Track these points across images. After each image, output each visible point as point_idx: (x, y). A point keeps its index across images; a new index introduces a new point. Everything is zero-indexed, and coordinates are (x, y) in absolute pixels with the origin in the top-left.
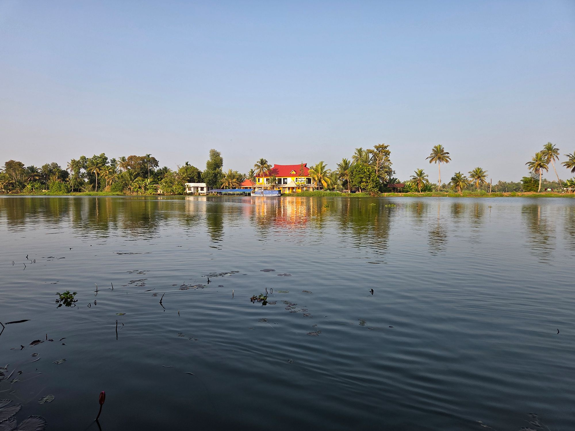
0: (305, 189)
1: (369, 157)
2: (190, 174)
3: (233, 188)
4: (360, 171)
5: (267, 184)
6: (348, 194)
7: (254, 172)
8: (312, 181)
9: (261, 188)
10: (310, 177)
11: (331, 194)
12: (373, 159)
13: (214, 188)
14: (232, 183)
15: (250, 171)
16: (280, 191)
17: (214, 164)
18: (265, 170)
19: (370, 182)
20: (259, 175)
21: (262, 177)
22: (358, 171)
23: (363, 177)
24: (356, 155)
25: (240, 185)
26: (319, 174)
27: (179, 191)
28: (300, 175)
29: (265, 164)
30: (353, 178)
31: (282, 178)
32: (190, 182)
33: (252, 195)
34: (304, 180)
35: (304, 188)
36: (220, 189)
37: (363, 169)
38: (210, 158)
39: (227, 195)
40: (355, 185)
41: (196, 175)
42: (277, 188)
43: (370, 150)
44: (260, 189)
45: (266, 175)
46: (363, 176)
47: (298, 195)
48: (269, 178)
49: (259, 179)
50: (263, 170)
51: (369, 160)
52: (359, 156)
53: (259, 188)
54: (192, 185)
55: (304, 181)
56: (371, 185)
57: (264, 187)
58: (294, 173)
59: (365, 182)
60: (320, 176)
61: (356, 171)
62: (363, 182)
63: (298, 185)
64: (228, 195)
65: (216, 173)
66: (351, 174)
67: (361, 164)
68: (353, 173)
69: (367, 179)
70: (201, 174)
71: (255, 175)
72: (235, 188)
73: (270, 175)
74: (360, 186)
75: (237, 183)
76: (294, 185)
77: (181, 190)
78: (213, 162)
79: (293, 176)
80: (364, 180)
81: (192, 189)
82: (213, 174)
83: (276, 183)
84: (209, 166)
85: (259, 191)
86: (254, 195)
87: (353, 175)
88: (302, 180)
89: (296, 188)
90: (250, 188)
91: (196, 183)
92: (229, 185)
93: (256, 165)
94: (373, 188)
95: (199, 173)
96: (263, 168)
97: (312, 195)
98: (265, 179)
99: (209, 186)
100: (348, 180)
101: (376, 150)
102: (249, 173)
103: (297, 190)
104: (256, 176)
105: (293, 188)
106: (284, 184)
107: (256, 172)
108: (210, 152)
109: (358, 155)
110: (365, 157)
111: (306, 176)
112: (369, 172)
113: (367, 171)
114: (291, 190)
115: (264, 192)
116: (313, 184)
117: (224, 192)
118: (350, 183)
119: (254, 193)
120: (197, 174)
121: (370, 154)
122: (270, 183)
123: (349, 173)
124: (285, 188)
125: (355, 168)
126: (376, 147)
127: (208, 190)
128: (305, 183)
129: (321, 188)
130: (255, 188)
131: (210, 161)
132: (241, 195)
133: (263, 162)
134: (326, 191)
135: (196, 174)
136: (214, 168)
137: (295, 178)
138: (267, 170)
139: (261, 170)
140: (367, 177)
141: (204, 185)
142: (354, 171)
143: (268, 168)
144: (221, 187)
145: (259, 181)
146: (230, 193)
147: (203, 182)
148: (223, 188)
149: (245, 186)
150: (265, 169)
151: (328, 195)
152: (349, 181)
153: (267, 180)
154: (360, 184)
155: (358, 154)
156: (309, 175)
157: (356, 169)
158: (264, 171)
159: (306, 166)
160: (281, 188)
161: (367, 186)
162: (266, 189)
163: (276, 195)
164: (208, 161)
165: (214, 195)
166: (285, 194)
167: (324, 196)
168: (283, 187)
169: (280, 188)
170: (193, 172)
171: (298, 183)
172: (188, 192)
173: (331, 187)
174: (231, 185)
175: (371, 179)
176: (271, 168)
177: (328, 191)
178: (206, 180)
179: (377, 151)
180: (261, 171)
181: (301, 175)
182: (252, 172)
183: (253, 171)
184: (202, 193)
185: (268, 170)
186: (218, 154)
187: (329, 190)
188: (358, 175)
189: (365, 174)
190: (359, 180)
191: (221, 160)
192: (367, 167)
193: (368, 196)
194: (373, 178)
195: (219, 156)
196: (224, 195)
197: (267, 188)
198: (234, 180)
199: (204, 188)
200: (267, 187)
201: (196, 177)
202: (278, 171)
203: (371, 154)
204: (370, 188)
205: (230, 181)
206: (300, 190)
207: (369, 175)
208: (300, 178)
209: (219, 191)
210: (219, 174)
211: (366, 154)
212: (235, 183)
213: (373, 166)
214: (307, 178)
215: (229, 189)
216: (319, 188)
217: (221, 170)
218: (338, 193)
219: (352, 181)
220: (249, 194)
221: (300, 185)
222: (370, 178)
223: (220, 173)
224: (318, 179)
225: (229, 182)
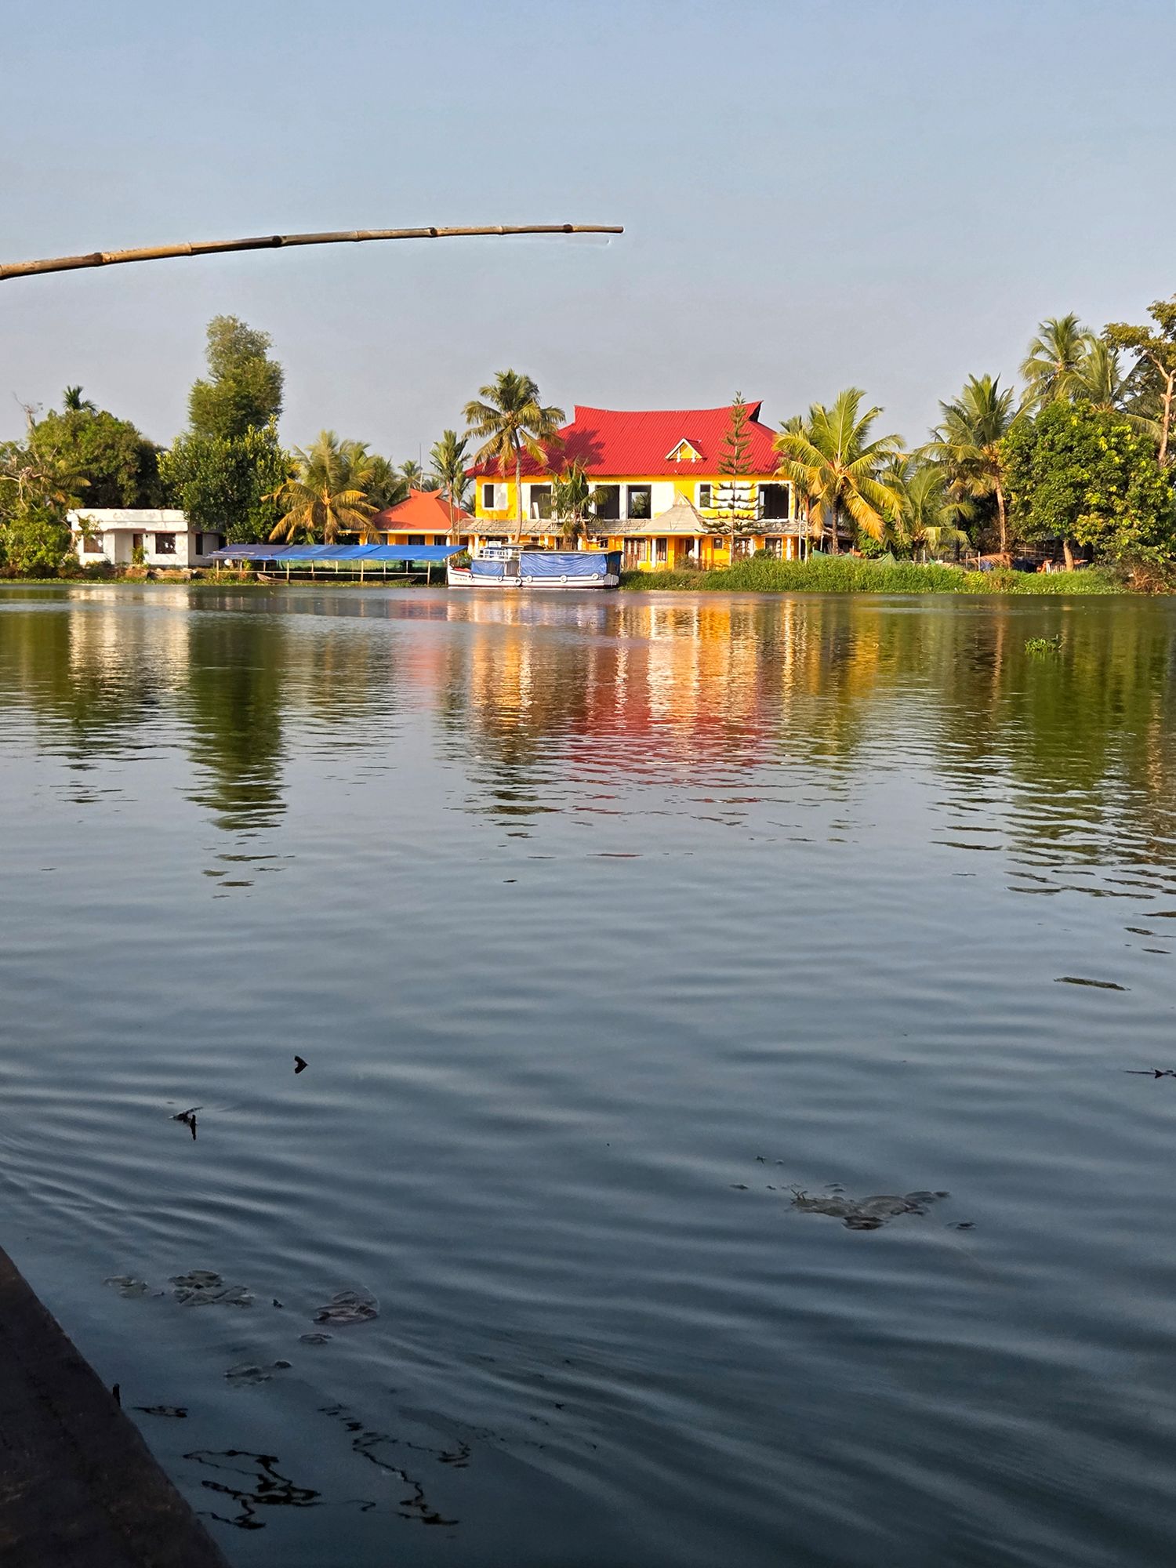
0: (752, 547)
1: (1114, 370)
2: (96, 459)
3: (339, 540)
4: (1071, 449)
5: (533, 517)
6: (1003, 580)
7: (461, 446)
8: (792, 503)
9: (503, 539)
10: (781, 482)
11: (906, 579)
12: (1138, 379)
13: (234, 536)
14: (334, 512)
15: (442, 440)
16: (613, 558)
17: (236, 404)
18: (528, 437)
19: (1127, 509)
20: (489, 469)
21: (509, 474)
22: (1059, 448)
23: (1090, 482)
24: (1042, 357)
25: (379, 523)
26: (838, 465)
27: (35, 552)
28: (730, 469)
29: (525, 401)
30: (1033, 490)
31: (623, 485)
32: (92, 500)
33: (454, 578)
34: (746, 495)
35: (752, 541)
36: (266, 541)
37: (1086, 438)
38: (210, 366)
39: (309, 577)
40: (1041, 527)
41: (126, 463)
42: (594, 540)
43: (1126, 328)
44: (492, 544)
45: (530, 467)
46: (1086, 476)
47: (718, 583)
48: (547, 484)
49: (489, 490)
50: (513, 436)
51: (1117, 385)
52: (1059, 365)
53: (490, 538)
54: (106, 518)
55: (751, 501)
56: (1130, 527)
57: (521, 537)
58: (691, 454)
59: (1099, 509)
60: (841, 477)
61: (1051, 450)
62: (1087, 511)
63: (715, 526)
64: (320, 578)
65: (245, 455)
66: (1022, 462)
67: (1074, 409)
68: (1027, 459)
69: (1111, 494)
70: (158, 456)
71: (468, 466)
72: (353, 540)
73: (555, 466)
74: (1070, 534)
75: (365, 512)
76: (691, 527)
77: (49, 551)
78: (230, 389)
79: (685, 470)
80: (1093, 498)
81: (108, 544)
82: (228, 455)
83: (586, 514)
84: (208, 413)
85: (496, 558)
86: (469, 582)
87: (1028, 472)
88: (738, 493)
89: (701, 540)
90: (440, 540)
91: (131, 507)
92: (319, 519)
93: (473, 410)
94: (1143, 541)
95: (146, 455)
96: (513, 424)
97: (795, 584)
98: (526, 488)
99: (205, 528)
100: (1000, 499)
101: (1157, 330)
102: (435, 454)
103: (708, 554)
104: (475, 473)
105: (685, 543)
106: (630, 516)
107: (476, 448)
108: (212, 333)
109: (1055, 359)
110: (1097, 366)
111: (760, 474)
112: (1120, 452)
113: (1110, 449)
114: (671, 553)
115: (525, 562)
116: (800, 523)
117: (289, 561)
118: (1011, 517)
119: (466, 566)
120: (136, 460)
121: (1121, 350)
122: (555, 514)
123: (1009, 460)
124: (640, 540)
125: (1045, 432)
126: (1159, 311)
127: (199, 551)
128: (755, 514)
129: (845, 545)
130: (465, 541)
131: (212, 382)
132: (389, 578)
133: (513, 394)
134: (875, 557)
135: (129, 456)
136: (233, 422)
137: (697, 484)
138: (536, 437)
139: (505, 438)
140: (1111, 481)
141: (173, 520)
142: (1038, 447)
143: (541, 427)
144: (270, 532)
145: (489, 503)
146: (327, 564)
147: (165, 502)
148: (281, 540)
149: (410, 526)
150: (527, 430)
151: (890, 580)
152: (1007, 502)
153: (537, 492)
154: (1073, 519)
155: (1055, 349)
156: (780, 470)
157: (1049, 436)
158: (521, 445)
159: (754, 417)
160: (617, 538)
161: (1110, 530)
162: (533, 546)
163: (594, 580)
164: (200, 383)
165: (234, 577)
166: (640, 574)
167: (863, 587)
168: (631, 533)
169: (611, 542)
170: (112, 447)
171: (713, 513)
172: (86, 559)
173: (904, 539)
174: (330, 521)
175: (1134, 490)
176: (561, 425)
177: (888, 559)
178: (184, 491)
179: (1165, 336)
180: (506, 445)
181: (732, 466)
182: (455, 449)
183: (459, 441)
184: (163, 568)
185: (542, 435)
186: (253, 343)
187: (890, 555)
188: (1060, 468)
189: (1101, 466)
190: (1068, 496)
191: (274, 379)
192: (1112, 424)
193: (1117, 589)
194: (1142, 486)
195: (259, 354)
196: (292, 576)
197: (535, 539)
198: (351, 495)
199: (178, 539)
200: (538, 534)
201: (130, 478)
202: (600, 445)
203: (1131, 350)
204: (1129, 545)
205: (327, 501)
206: (723, 556)
207: (1123, 468)
208: (727, 484)
209: (265, 554)
210: (264, 457)
211: (1104, 354)
212: (353, 512)
213: (1141, 419)
214: (762, 488)
215: (322, 548)
216: (835, 542)
217: (272, 438)
218: (945, 574)
219: (1026, 506)
220: (439, 576)
221: (729, 522)
222: (1124, 485)
223: (266, 452)
224: (831, 492)
225: (319, 507)
